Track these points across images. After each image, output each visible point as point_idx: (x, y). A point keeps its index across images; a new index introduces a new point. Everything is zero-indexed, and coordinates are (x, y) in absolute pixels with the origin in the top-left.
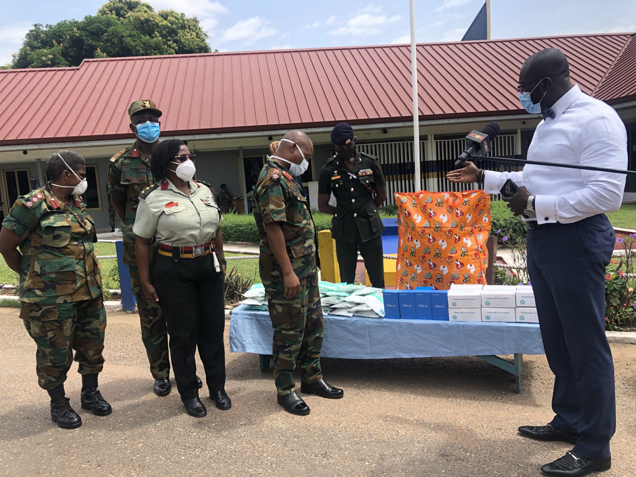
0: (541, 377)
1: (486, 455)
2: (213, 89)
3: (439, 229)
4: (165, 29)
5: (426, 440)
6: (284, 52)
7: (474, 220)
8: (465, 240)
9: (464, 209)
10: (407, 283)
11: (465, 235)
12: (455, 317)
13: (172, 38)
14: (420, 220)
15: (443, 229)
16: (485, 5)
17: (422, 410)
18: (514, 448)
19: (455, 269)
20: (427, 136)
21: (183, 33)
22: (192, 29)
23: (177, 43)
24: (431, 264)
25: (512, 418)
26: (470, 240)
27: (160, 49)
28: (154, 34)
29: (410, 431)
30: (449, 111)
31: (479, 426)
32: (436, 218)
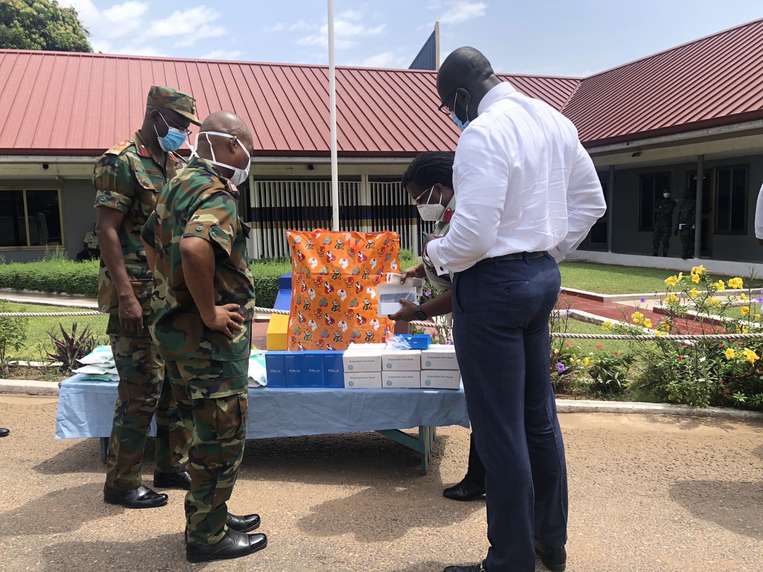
0: (453, 455)
1: (372, 554)
2: (88, 99)
3: (337, 276)
4: (29, 18)
5: (303, 540)
6: (187, 62)
7: (380, 266)
8: (368, 290)
9: (368, 252)
10: (299, 343)
11: (369, 284)
12: (351, 384)
13: (39, 30)
14: (316, 265)
15: (342, 277)
16: (434, 33)
17: (306, 502)
18: (407, 542)
19: (356, 325)
20: (360, 176)
21: (54, 26)
22: (68, 23)
23: (45, 38)
24: (328, 318)
25: (412, 505)
26: (375, 290)
27: (20, 44)
28: (13, 23)
29: (284, 530)
30: (384, 148)
31: (371, 518)
32: (334, 263)
